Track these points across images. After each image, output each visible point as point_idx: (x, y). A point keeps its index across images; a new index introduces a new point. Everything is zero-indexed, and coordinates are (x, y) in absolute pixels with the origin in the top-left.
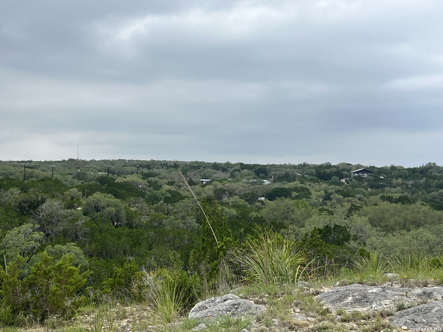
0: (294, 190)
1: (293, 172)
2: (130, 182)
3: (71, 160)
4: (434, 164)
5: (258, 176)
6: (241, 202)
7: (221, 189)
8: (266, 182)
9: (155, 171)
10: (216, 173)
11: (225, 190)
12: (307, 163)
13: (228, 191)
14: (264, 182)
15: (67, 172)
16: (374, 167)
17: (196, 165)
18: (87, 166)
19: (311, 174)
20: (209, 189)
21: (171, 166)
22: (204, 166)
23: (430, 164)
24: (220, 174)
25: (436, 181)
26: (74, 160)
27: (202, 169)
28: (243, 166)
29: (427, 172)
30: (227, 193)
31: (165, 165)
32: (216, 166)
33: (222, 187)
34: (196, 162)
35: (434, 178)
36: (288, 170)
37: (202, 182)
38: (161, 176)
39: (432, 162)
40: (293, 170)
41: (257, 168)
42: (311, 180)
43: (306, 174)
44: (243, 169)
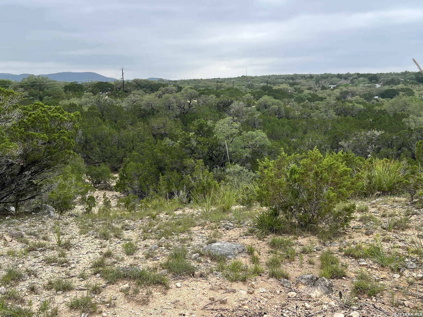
0: (400, 91)
1: (398, 78)
2: (283, 89)
3: (243, 77)
5: (371, 81)
6: (361, 100)
7: (345, 91)
8: (378, 86)
9: (297, 81)
10: (340, 81)
11: (348, 92)
12: (408, 71)
13: (351, 92)
14: (376, 86)
15: (242, 84)
17: (325, 76)
18: (253, 80)
19: (412, 79)
20: (337, 92)
21: (308, 77)
22: (330, 76)
24: (343, 82)
26: (245, 76)
27: (329, 78)
28: (359, 75)
30: (350, 94)
31: (303, 77)
32: (339, 76)
33: (346, 90)
34: (325, 74)
36: (394, 76)
37: (330, 87)
38: (301, 84)
40: (398, 76)
41: (370, 76)
42: (412, 83)
43: (408, 79)
44: (359, 77)
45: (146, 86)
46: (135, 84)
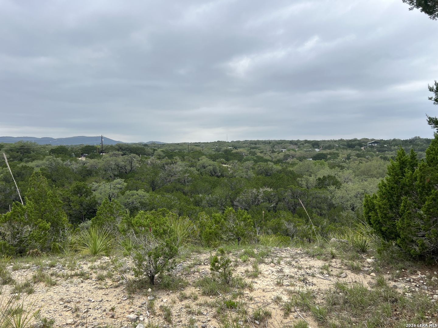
0: (329, 154)
1: (333, 144)
2: (240, 152)
3: (218, 141)
4: (419, 137)
5: (314, 146)
6: (297, 161)
7: (288, 154)
8: (317, 150)
9: (257, 146)
10: (290, 146)
11: (290, 155)
12: (343, 139)
13: (292, 155)
14: (315, 150)
15: (213, 147)
16: (382, 140)
17: (281, 142)
18: (225, 144)
19: (344, 145)
20: (281, 155)
21: (267, 143)
22: (285, 142)
23: (416, 137)
24: (292, 147)
25: (419, 147)
26: (220, 141)
27: (283, 144)
28: (306, 142)
29: (414, 142)
30: (291, 156)
31: (264, 142)
32: (291, 142)
33: (289, 153)
34: (281, 140)
35: (418, 145)
36: (331, 143)
37: (282, 151)
38: (260, 148)
39: (418, 136)
40: (334, 143)
41: (313, 143)
42: (343, 148)
43: (341, 145)
44: (305, 143)
45: (126, 149)
46: (117, 147)
